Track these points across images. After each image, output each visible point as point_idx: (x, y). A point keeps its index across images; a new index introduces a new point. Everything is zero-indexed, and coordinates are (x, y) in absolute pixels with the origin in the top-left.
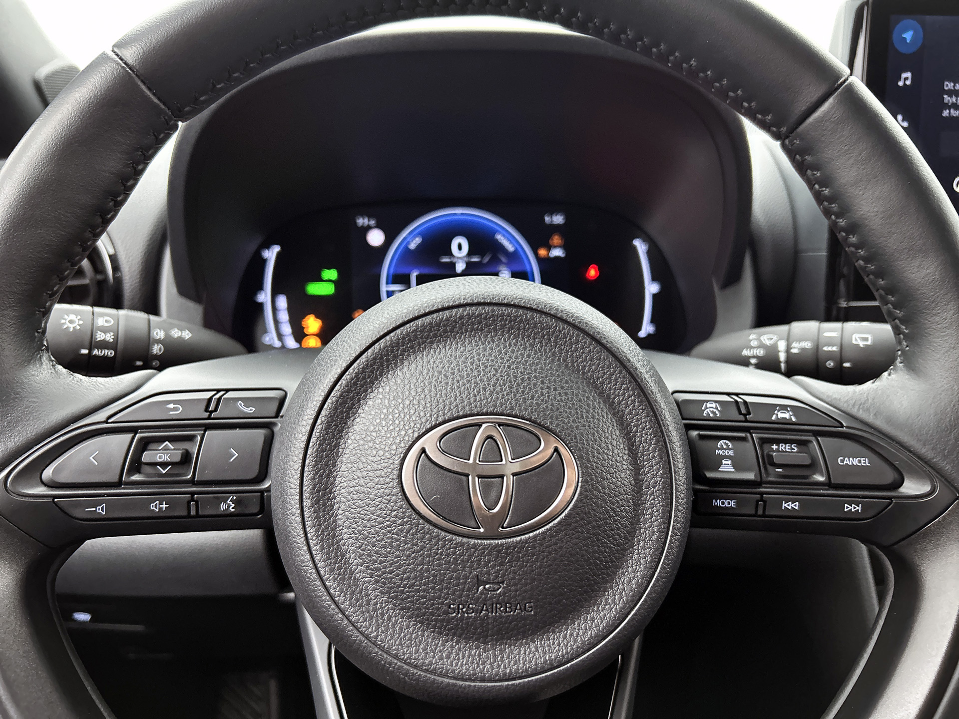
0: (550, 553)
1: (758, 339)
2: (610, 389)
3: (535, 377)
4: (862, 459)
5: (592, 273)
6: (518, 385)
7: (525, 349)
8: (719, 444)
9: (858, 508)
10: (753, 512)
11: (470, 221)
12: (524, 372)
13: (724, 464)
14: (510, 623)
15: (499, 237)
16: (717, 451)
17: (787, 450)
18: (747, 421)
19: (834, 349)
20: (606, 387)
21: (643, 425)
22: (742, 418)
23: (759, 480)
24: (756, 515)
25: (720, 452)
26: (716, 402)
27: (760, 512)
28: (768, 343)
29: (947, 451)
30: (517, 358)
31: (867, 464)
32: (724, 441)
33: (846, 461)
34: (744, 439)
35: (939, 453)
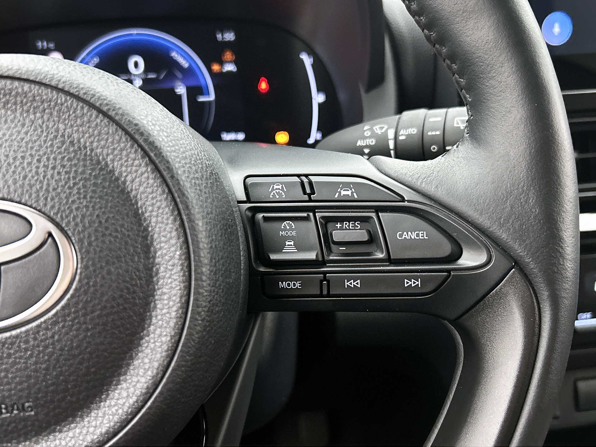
0: (46, 347)
1: (371, 129)
2: (122, 165)
3: (31, 155)
4: (420, 232)
5: (263, 85)
6: (9, 164)
7: (23, 125)
8: (283, 225)
9: (417, 283)
10: (319, 293)
11: (147, 41)
12: (18, 150)
13: (288, 245)
14: (8, 425)
15: (174, 54)
16: (281, 232)
17: (351, 228)
18: (310, 201)
19: (438, 133)
20: (117, 165)
21: (158, 204)
22: (306, 197)
23: (320, 259)
24: (321, 295)
25: (284, 233)
26: (282, 183)
27: (325, 292)
28: (379, 132)
29: (502, 219)
30: (11, 135)
31: (425, 238)
32: (288, 222)
33: (405, 235)
34: (307, 219)
35: (496, 221)
